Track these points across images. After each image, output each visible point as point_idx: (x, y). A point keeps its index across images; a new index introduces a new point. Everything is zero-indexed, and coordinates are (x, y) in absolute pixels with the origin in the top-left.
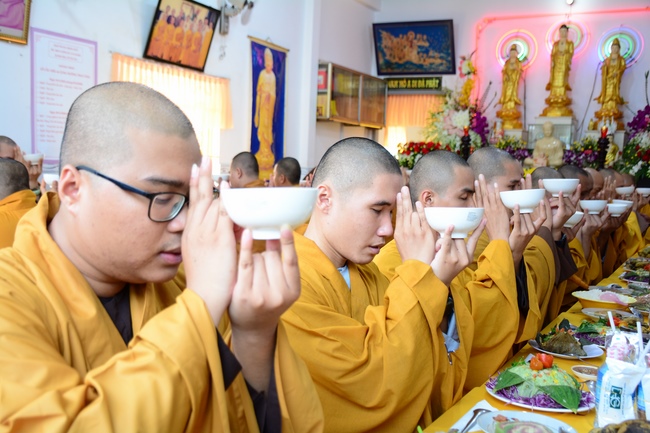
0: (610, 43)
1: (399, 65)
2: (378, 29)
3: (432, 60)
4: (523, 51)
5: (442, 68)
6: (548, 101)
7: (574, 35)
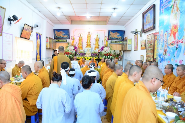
1: (59, 37)
2: (54, 30)
3: (65, 36)
4: (82, 36)
5: (67, 38)
6: (87, 45)
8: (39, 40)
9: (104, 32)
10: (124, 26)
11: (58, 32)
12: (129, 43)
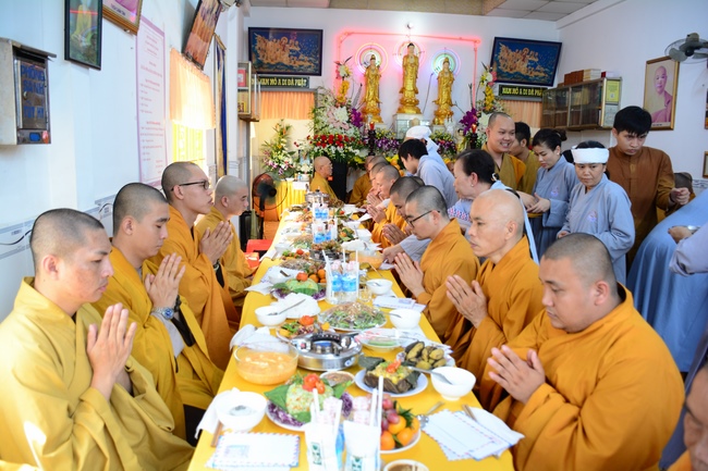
1: (270, 66)
3: (301, 63)
5: (309, 70)
6: (402, 101)
12: (610, 99)
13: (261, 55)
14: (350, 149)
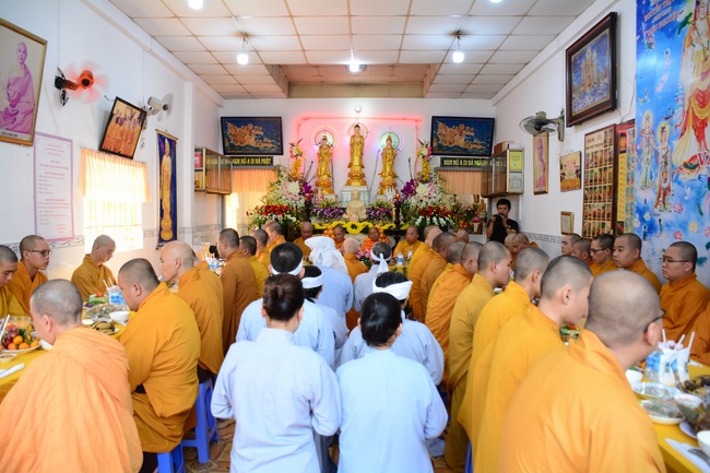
0: (385, 138)
1: (241, 148)
2: (225, 121)
3: (266, 145)
5: (273, 151)
6: (350, 175)
7: (363, 132)
8: (167, 160)
9: (413, 124)
10: (490, 102)
11: (239, 127)
12: (514, 168)
13: (232, 139)
14: (289, 216)
